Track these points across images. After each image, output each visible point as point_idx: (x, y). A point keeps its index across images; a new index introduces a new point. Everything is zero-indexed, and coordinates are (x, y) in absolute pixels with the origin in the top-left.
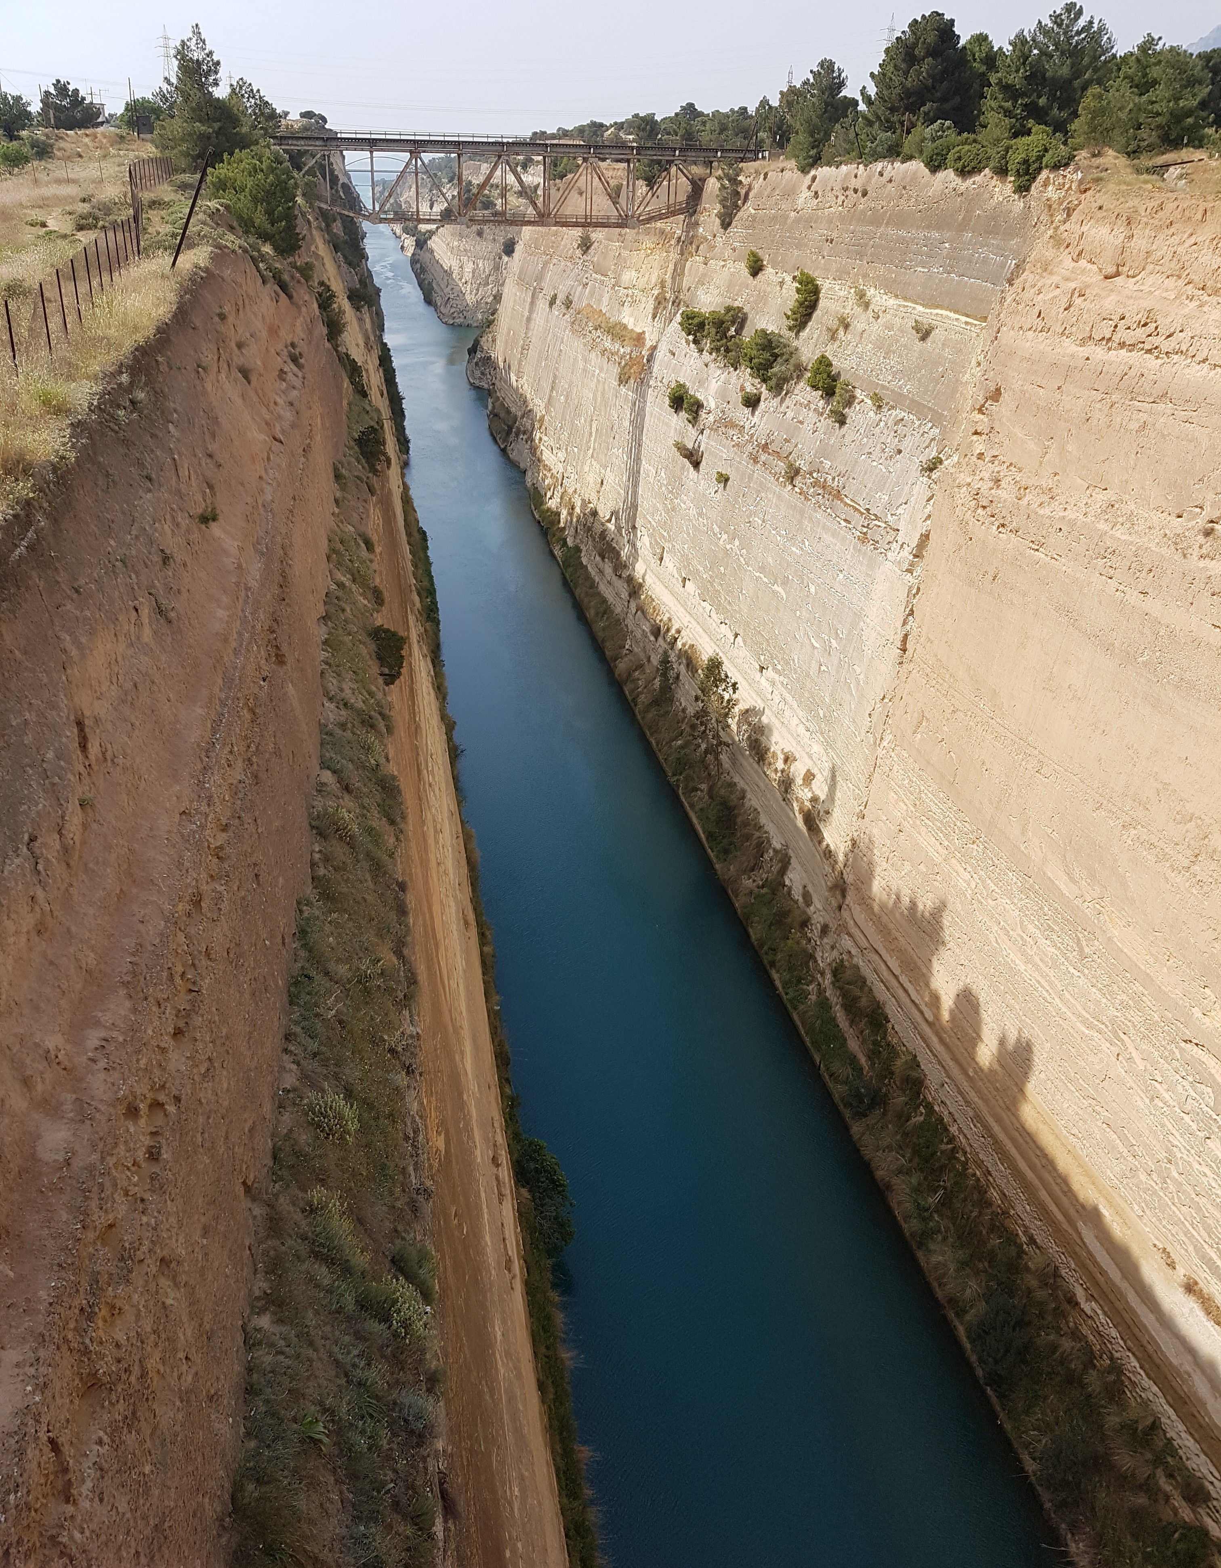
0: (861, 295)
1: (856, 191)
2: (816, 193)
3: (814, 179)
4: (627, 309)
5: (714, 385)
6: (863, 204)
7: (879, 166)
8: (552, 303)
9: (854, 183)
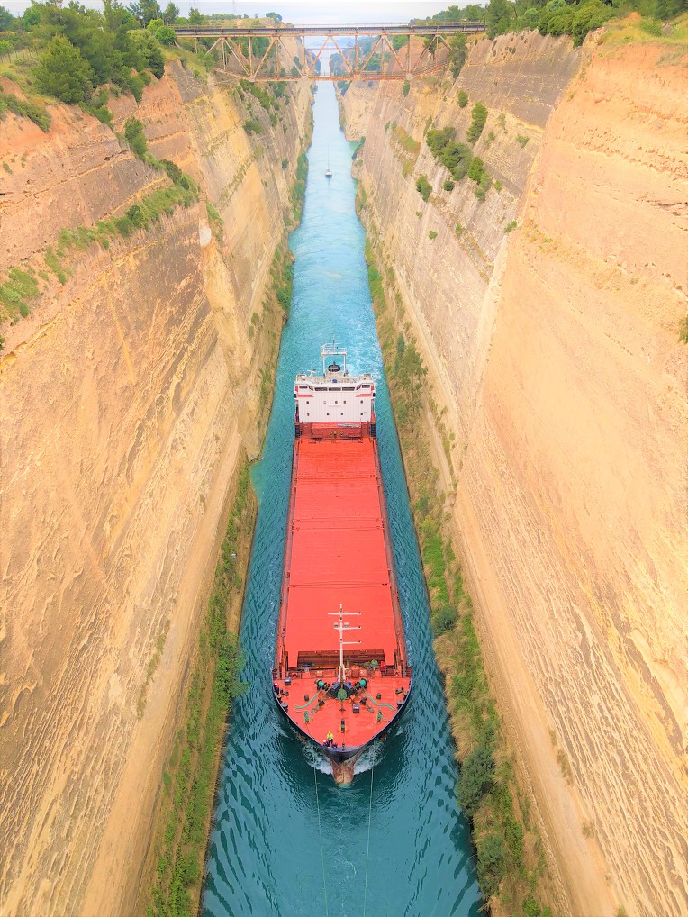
0: (502, 118)
1: (510, 50)
2: (495, 52)
3: (496, 42)
4: (415, 130)
5: (438, 177)
6: (514, 57)
7: (522, 33)
8: (387, 127)
9: (512, 45)
